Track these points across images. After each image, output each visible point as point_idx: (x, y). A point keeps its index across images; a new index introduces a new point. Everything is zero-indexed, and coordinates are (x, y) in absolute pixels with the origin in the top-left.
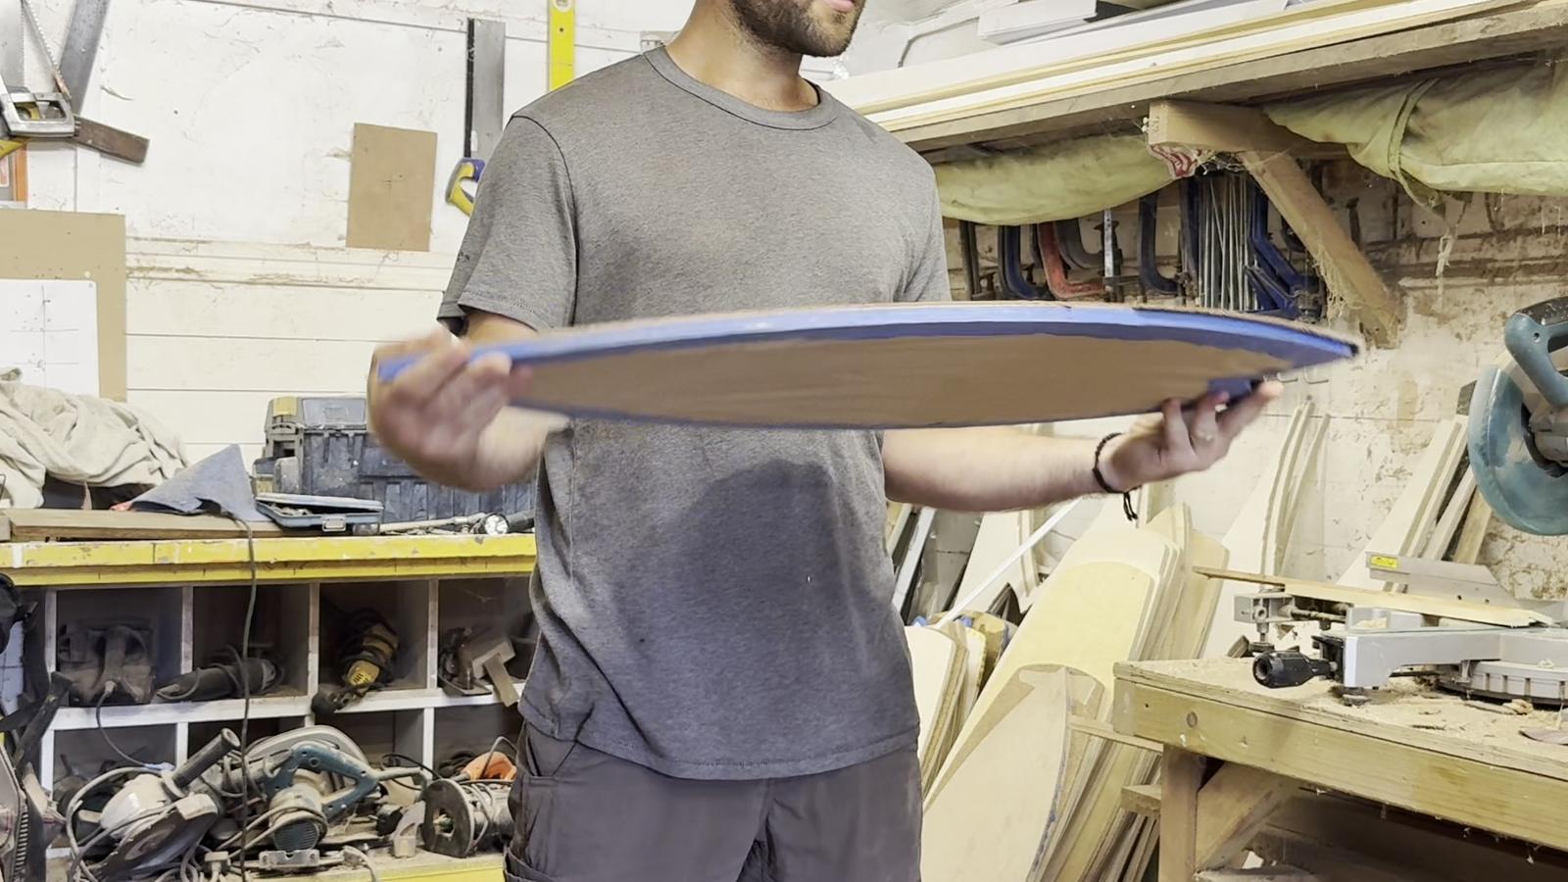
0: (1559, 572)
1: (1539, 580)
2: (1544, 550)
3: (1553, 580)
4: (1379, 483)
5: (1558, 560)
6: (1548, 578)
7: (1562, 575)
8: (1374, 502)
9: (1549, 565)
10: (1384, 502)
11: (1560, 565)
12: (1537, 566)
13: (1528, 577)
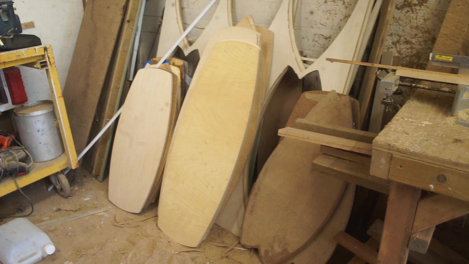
0: (405, 35)
1: (395, 39)
2: (399, 28)
3: (402, 38)
4: (326, 4)
5: (405, 31)
6: (400, 38)
7: (406, 37)
8: (323, 11)
9: (401, 33)
10: (328, 11)
11: (406, 33)
12: (395, 34)
13: (391, 38)
